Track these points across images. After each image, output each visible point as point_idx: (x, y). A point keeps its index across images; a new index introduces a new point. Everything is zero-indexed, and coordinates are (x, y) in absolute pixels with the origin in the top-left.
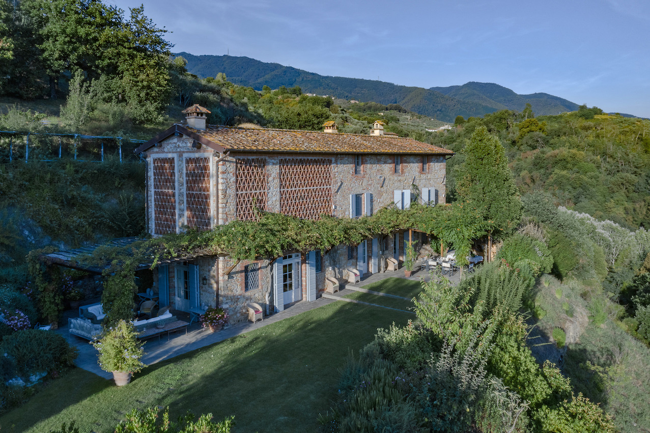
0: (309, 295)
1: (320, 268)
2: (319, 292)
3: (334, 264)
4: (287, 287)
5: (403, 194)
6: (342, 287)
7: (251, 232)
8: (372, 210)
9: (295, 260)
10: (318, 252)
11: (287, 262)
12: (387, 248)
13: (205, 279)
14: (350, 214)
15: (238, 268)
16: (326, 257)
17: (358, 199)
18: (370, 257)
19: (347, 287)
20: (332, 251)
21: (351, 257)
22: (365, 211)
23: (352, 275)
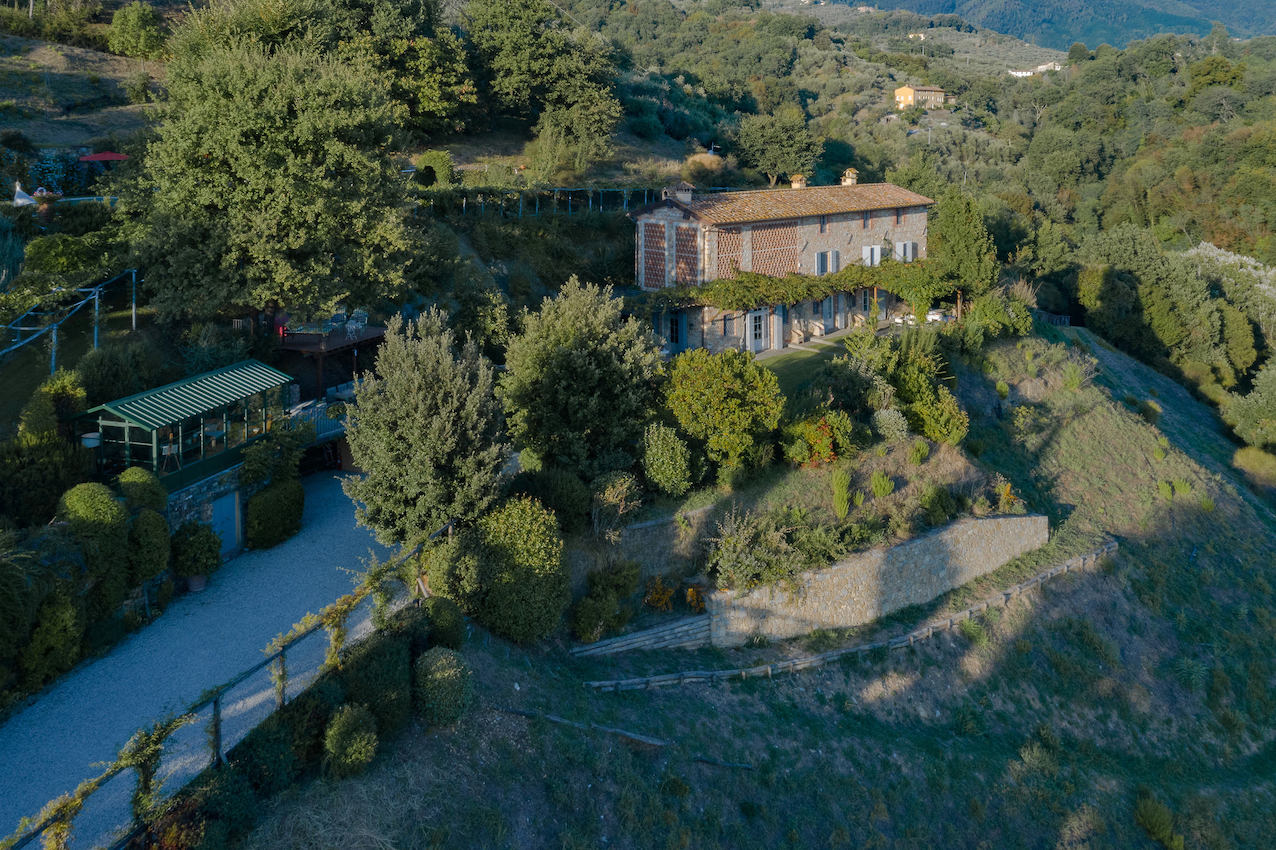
0: (775, 344)
1: (786, 320)
2: (786, 343)
3: (800, 316)
4: (757, 336)
5: (872, 250)
6: (807, 339)
7: (731, 288)
8: (838, 267)
9: (762, 313)
10: (784, 307)
11: (757, 314)
12: (854, 304)
13: (691, 325)
14: (815, 271)
15: (719, 317)
16: (792, 311)
17: (823, 257)
18: (835, 313)
19: (812, 340)
20: (797, 305)
21: (816, 312)
22: (830, 268)
23: (817, 327)
